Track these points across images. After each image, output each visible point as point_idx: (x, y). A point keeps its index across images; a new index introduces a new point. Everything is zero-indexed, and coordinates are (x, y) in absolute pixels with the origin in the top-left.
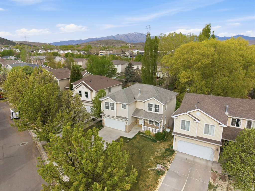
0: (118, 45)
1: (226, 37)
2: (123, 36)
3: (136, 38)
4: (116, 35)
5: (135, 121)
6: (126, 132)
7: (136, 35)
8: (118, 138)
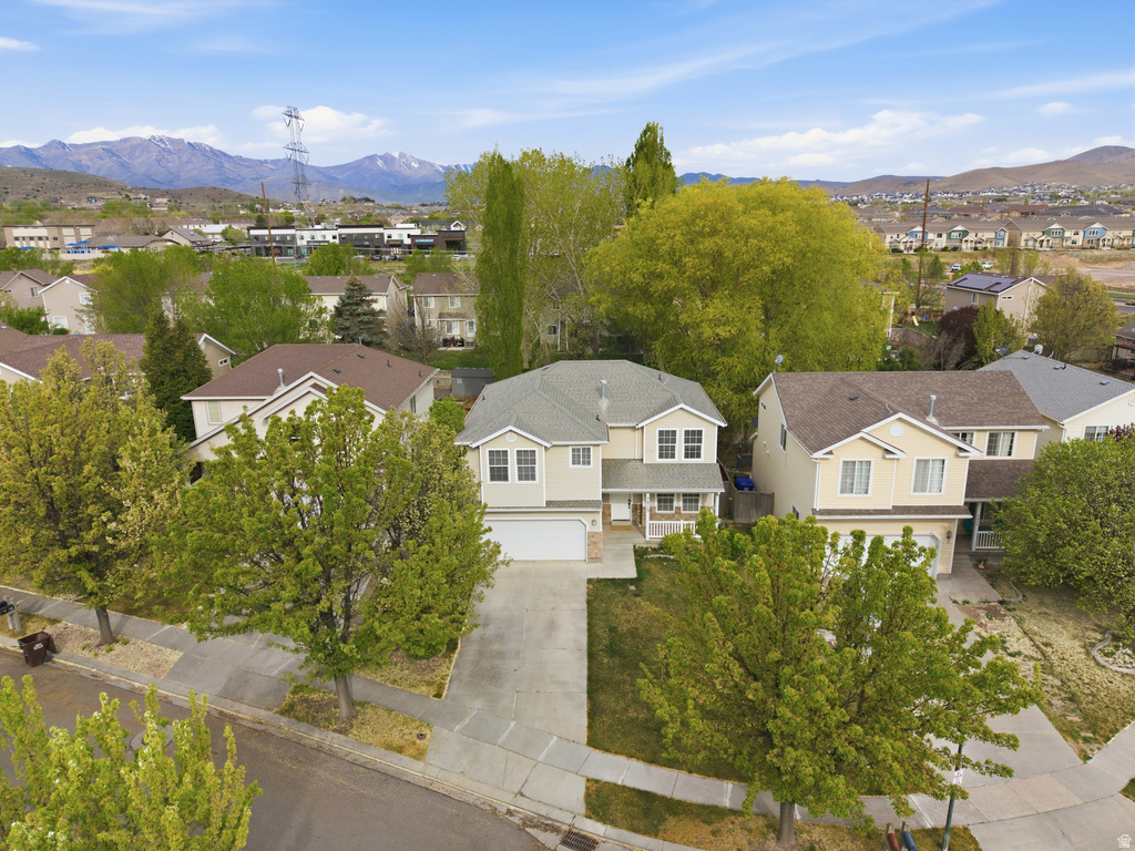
0: (79, 200)
3: (164, 163)
6: (593, 559)
7: (164, 150)
8: (583, 588)
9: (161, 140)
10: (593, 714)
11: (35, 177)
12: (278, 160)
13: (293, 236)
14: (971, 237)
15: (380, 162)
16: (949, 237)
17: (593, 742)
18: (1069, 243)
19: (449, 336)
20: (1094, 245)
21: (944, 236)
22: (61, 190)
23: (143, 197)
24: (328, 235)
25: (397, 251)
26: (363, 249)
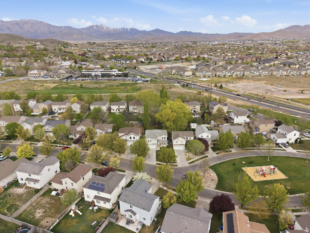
0: (16, 44)
2: (10, 24)
3: (33, 27)
6: (156, 148)
7: (33, 23)
8: (155, 151)
9: (32, 21)
10: (156, 159)
11: (2, 36)
12: (66, 26)
13: (91, 73)
14: (235, 73)
15: (95, 27)
16: (230, 73)
17: (156, 161)
18: (255, 75)
19: (134, 112)
20: (260, 75)
21: (229, 73)
22: (10, 40)
23: (34, 43)
24: (99, 73)
25: (113, 76)
26: (106, 76)
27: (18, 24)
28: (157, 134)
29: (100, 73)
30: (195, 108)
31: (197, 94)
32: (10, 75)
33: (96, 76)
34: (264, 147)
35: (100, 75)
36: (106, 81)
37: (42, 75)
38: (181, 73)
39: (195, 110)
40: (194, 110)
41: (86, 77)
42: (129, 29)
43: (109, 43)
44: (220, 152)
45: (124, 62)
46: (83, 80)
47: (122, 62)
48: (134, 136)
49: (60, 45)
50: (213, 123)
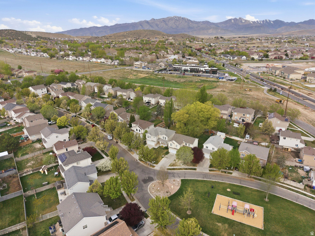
0: (153, 38)
1: (294, 22)
2: (159, 22)
3: (175, 23)
4: (151, 20)
5: (158, 142)
6: (154, 146)
7: (176, 20)
9: (176, 17)
13: (182, 68)
15: (233, 21)
22: (151, 35)
24: (188, 68)
25: (201, 72)
26: (195, 72)
27: (165, 21)
28: (160, 133)
29: (190, 67)
30: (245, 116)
31: (276, 102)
32: (123, 64)
33: (186, 70)
34: (286, 184)
35: (189, 69)
36: (190, 76)
37: (143, 66)
38: (286, 74)
39: (244, 119)
40: (242, 118)
41: (176, 71)
42: (273, 21)
43: (239, 37)
44: (216, 170)
45: (232, 58)
46: (171, 73)
47: (229, 58)
48: (140, 129)
49: (188, 39)
50: (247, 138)
